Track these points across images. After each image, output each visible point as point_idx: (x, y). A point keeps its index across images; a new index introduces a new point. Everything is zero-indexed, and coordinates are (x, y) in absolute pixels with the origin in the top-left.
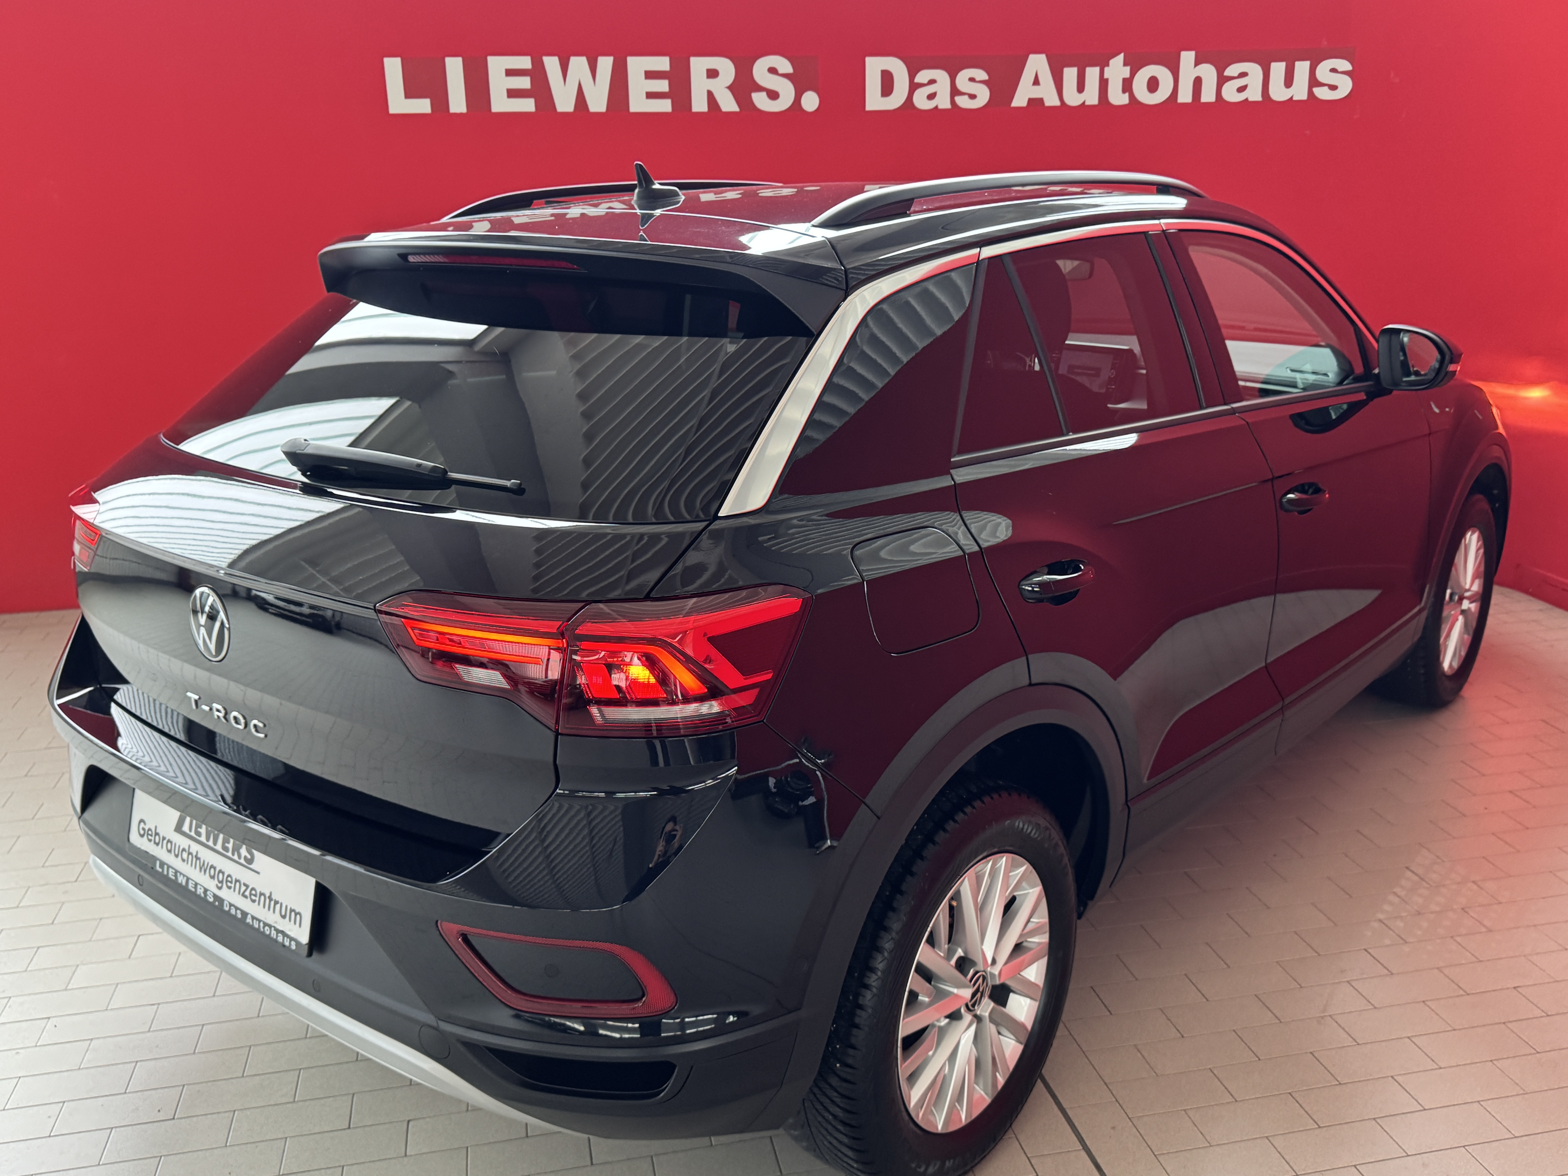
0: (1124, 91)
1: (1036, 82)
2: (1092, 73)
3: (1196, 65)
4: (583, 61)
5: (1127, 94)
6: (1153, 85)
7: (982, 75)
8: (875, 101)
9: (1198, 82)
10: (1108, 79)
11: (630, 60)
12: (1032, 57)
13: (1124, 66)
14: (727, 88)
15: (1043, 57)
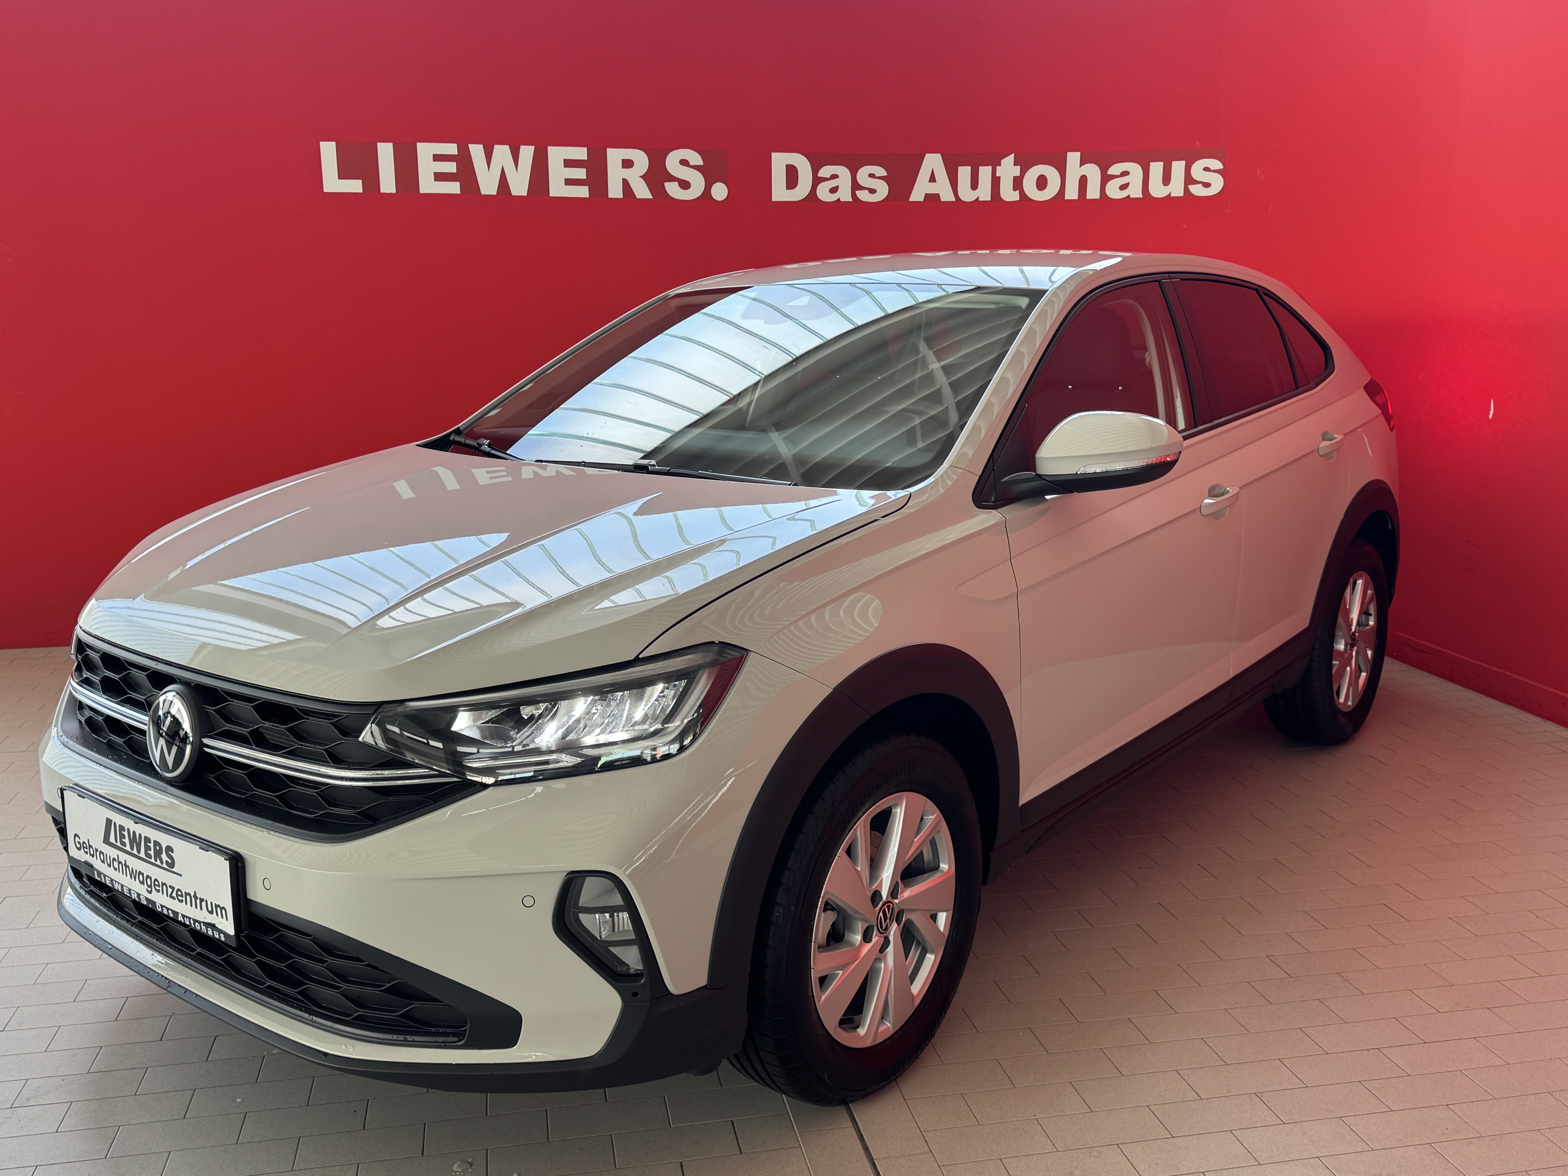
0: (1015, 189)
1: (933, 179)
2: (985, 172)
3: (1081, 166)
4: (506, 149)
5: (1018, 191)
6: (1042, 183)
7: (880, 171)
8: (780, 194)
9: (1083, 181)
10: (1000, 177)
11: (550, 148)
12: (928, 156)
13: (1014, 165)
14: (641, 177)
15: (938, 156)
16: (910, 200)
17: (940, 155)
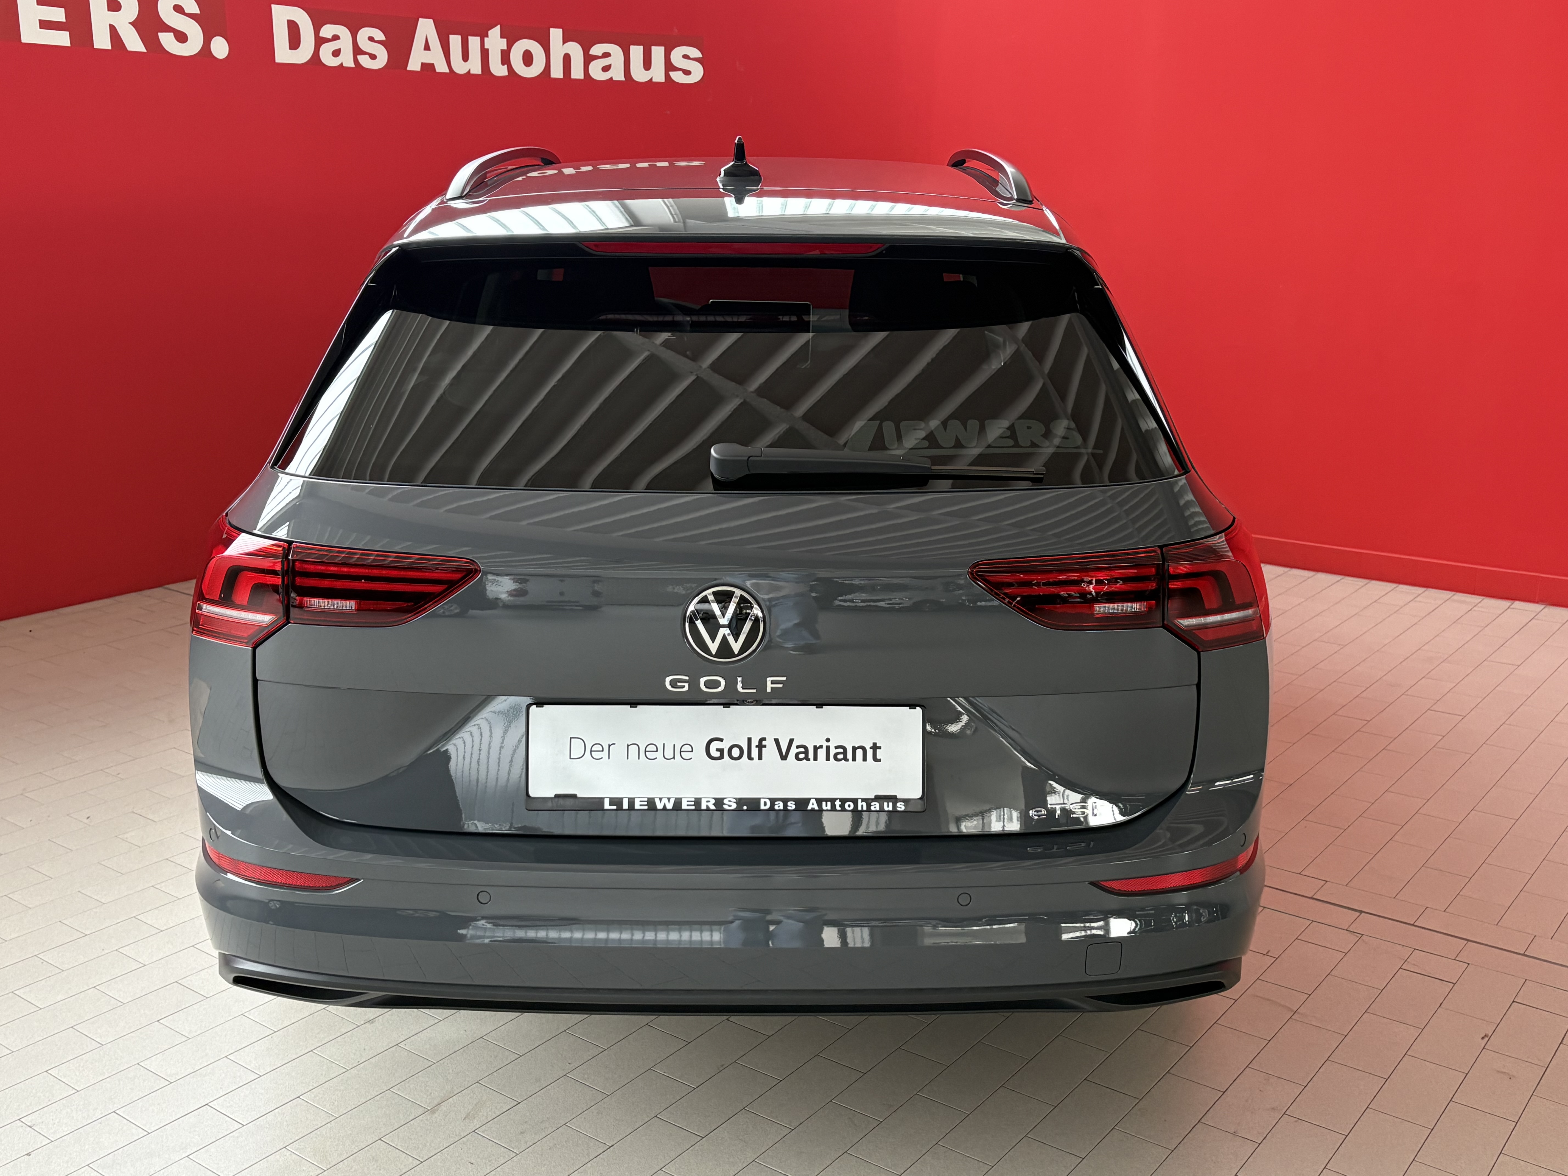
0: (503, 64)
1: (427, 47)
2: (474, 42)
3: (564, 42)
5: (506, 66)
6: (528, 58)
7: (379, 35)
8: (283, 54)
9: (567, 59)
10: (488, 50)
12: (422, 21)
13: (502, 37)
14: (130, 23)
16: (409, 68)
17: (431, 21)
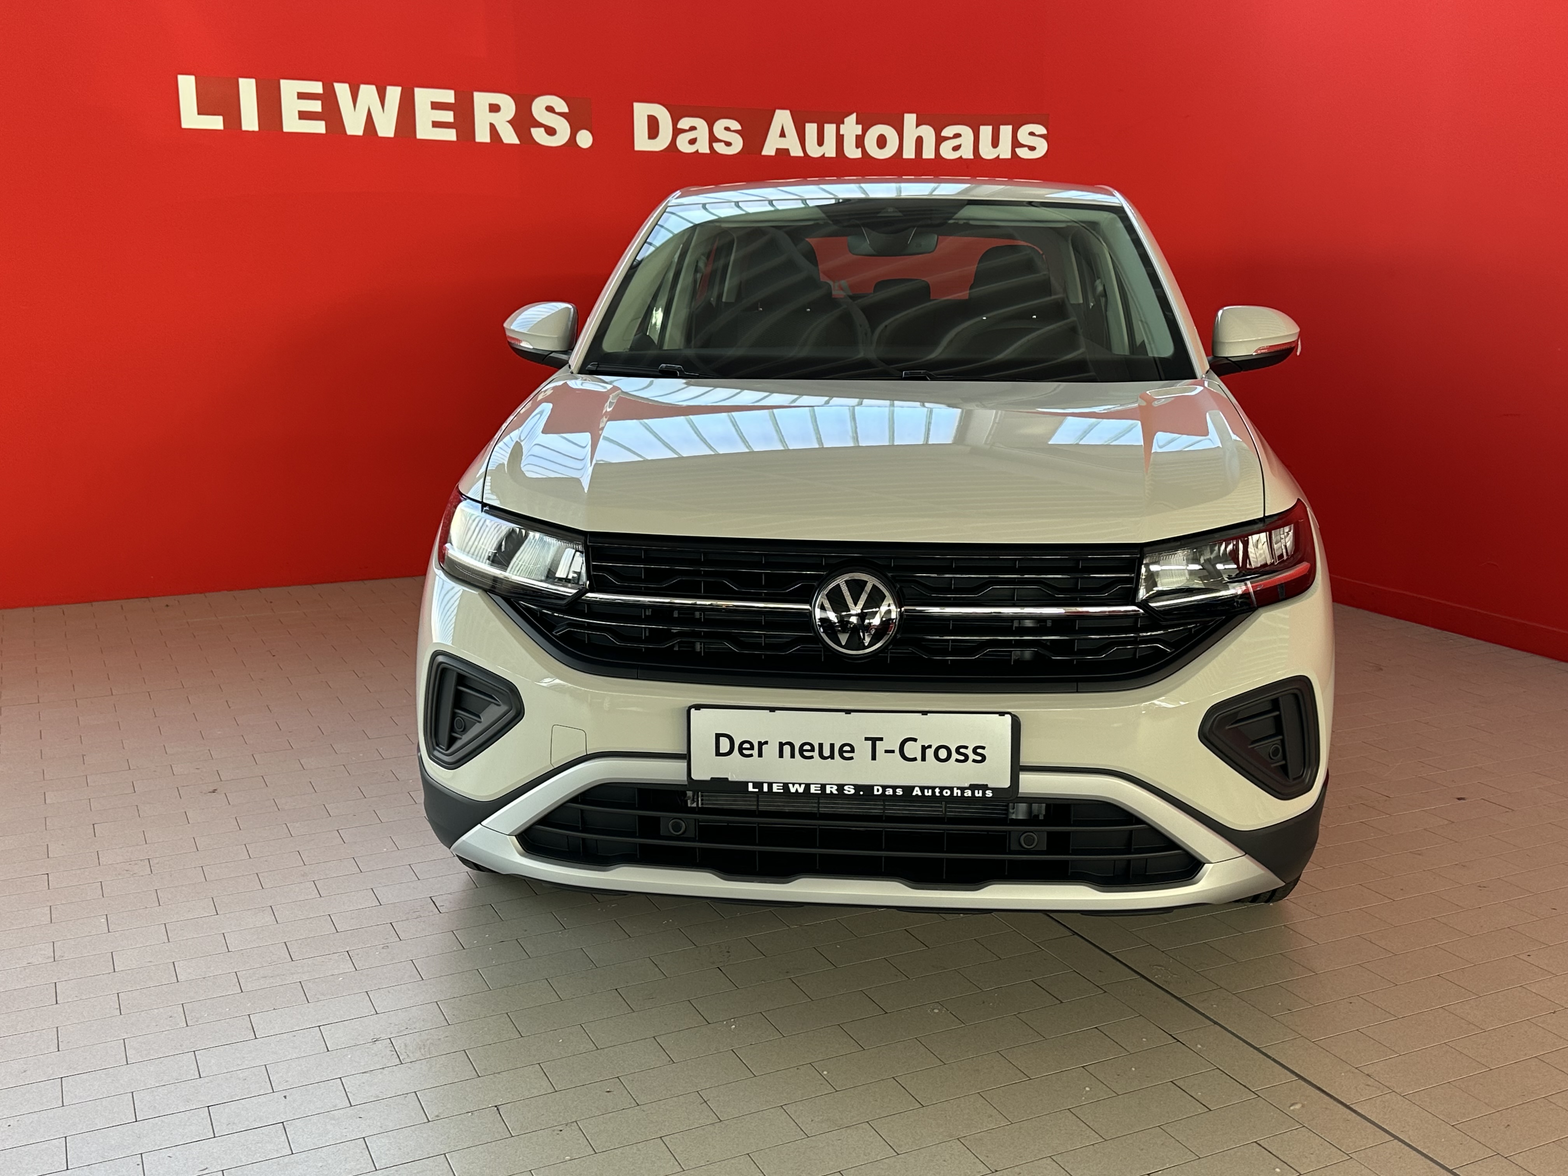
0: (857, 147)
1: (783, 134)
2: (830, 129)
3: (917, 126)
4: (372, 89)
5: (860, 149)
6: (882, 142)
7: (736, 125)
8: (642, 143)
9: (919, 140)
10: (843, 135)
11: (417, 91)
12: (778, 112)
13: (857, 124)
14: (508, 122)
15: (788, 112)
16: (764, 153)
